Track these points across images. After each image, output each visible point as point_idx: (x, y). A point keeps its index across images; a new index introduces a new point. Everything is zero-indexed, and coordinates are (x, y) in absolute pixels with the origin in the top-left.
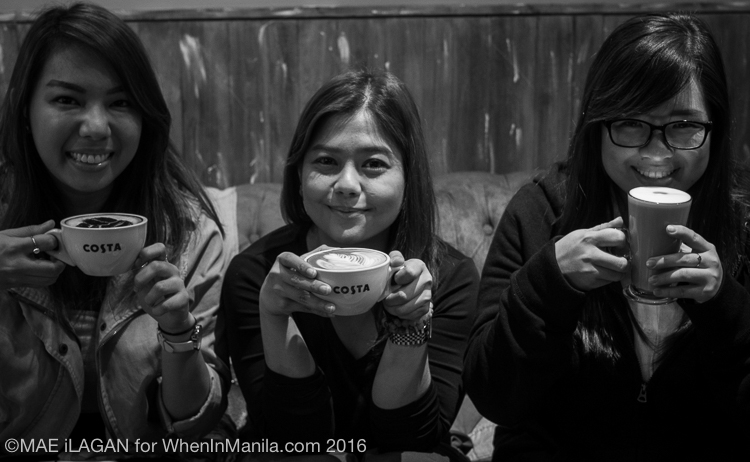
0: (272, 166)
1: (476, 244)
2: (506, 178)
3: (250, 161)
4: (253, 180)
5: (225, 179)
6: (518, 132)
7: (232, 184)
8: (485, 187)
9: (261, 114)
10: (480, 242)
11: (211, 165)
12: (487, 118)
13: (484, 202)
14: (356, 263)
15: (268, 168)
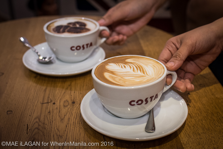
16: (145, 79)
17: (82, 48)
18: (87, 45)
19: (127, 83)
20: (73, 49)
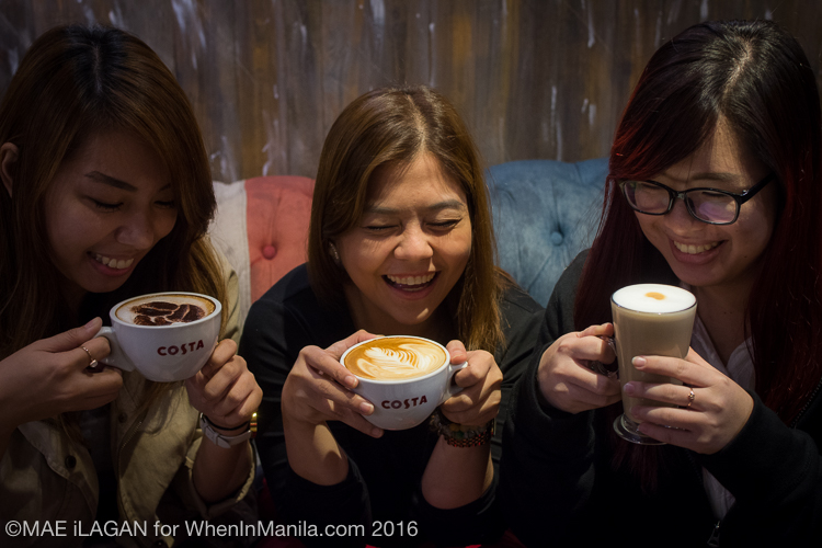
0: (289, 152)
1: (542, 258)
2: (577, 168)
3: (263, 147)
4: (265, 170)
5: (232, 168)
6: (592, 108)
7: (240, 178)
8: (553, 184)
9: (275, 88)
10: (547, 255)
11: (214, 152)
12: (554, 91)
13: (552, 204)
14: (408, 364)
15: (284, 154)
16: (416, 370)
17: (181, 351)
18: (192, 344)
19: (382, 374)
20: (162, 351)
